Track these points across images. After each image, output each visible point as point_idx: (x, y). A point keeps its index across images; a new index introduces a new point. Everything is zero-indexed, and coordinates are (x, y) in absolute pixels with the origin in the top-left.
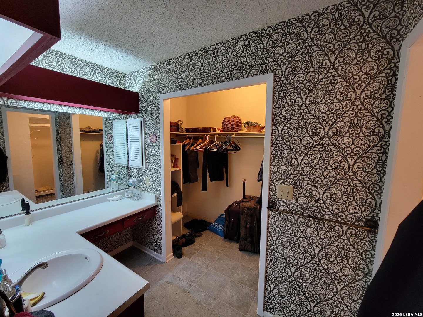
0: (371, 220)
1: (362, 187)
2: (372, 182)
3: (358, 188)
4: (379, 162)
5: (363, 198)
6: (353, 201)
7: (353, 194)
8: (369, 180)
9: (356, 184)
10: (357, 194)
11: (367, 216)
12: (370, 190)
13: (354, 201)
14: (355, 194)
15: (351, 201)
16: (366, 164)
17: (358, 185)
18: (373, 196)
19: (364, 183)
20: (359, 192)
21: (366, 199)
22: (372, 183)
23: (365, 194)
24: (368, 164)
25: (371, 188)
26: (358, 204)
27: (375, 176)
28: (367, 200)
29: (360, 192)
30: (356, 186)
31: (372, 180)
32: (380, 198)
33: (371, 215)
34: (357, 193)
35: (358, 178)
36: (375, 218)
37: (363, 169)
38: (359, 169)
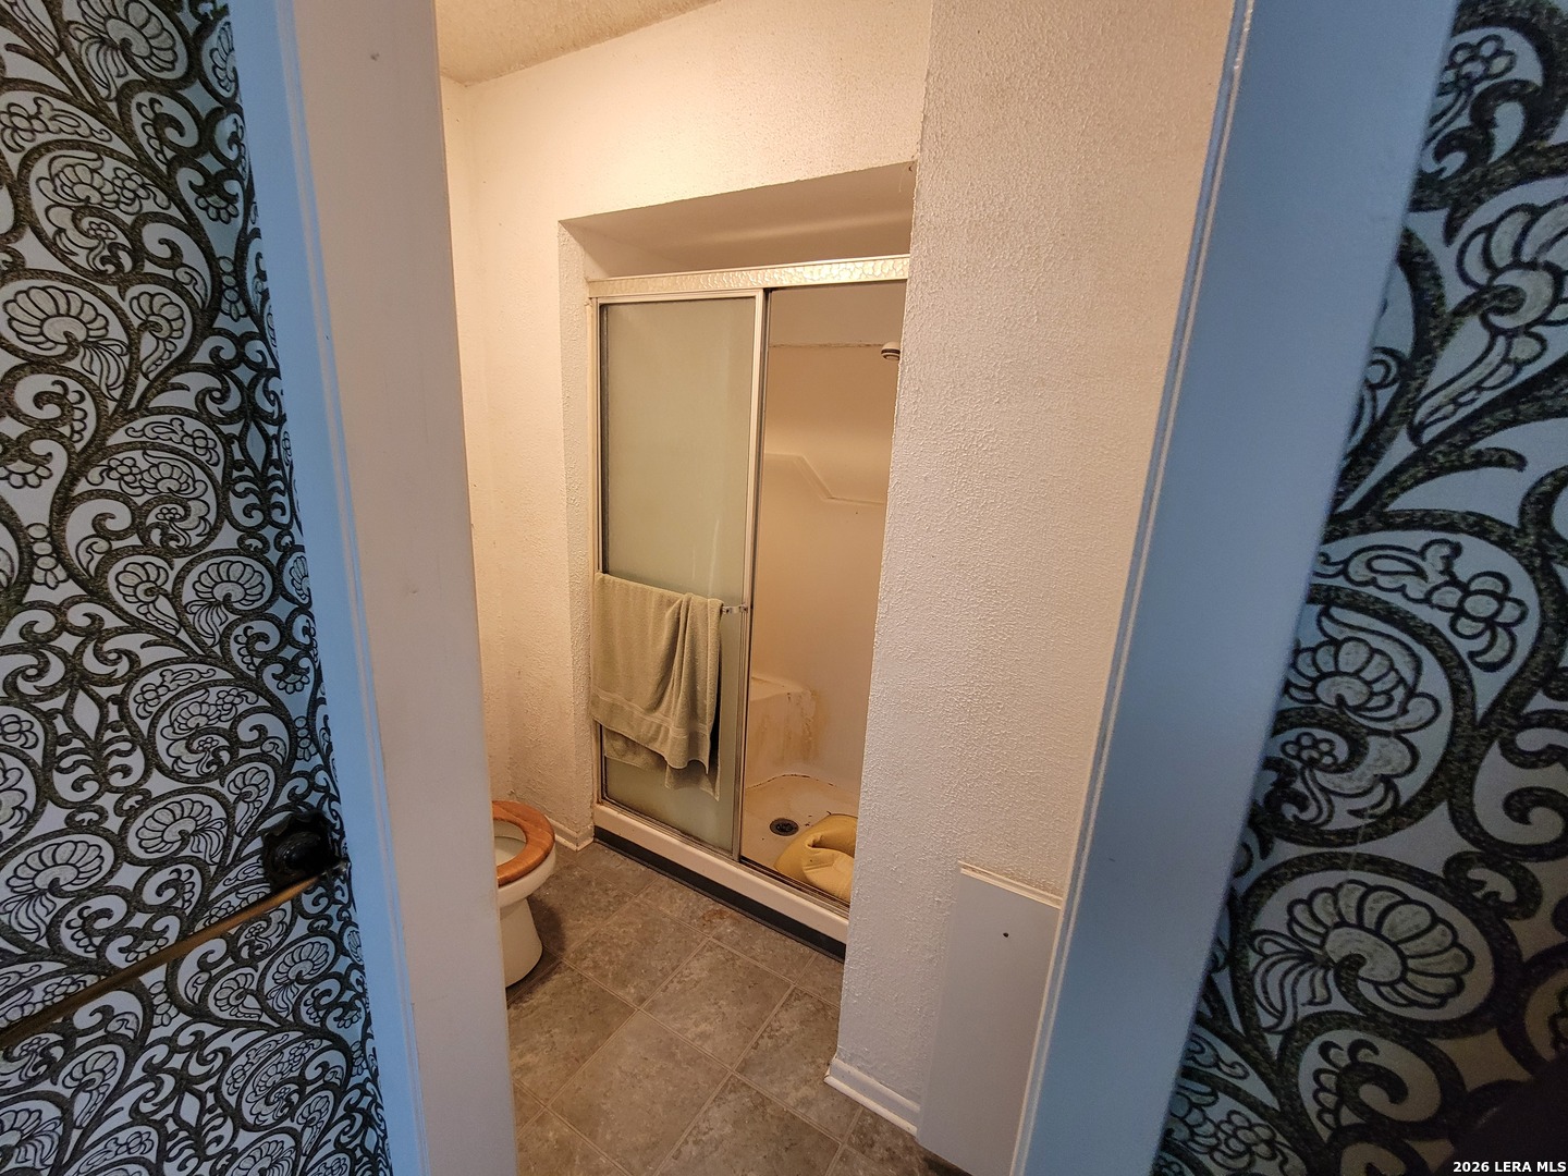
0: (291, 827)
1: (181, 661)
2: (234, 611)
3: (153, 678)
4: (236, 474)
5: (209, 730)
6: (146, 774)
7: (133, 727)
8: (210, 605)
9: (128, 653)
10: (164, 721)
11: (266, 813)
12: (237, 659)
13: (155, 772)
14: (144, 725)
15: (139, 783)
16: (160, 499)
17: (147, 657)
18: (262, 691)
19: (183, 635)
20: (168, 704)
21: (227, 726)
22: (232, 617)
23: (212, 699)
24: (174, 496)
25: (234, 647)
26: (188, 780)
27: (236, 570)
28: (234, 726)
29: (177, 697)
30: (137, 671)
31: (228, 596)
32: (299, 686)
33: (283, 799)
34: (162, 710)
35: (131, 609)
36: (305, 805)
37: (145, 540)
38: (116, 545)
